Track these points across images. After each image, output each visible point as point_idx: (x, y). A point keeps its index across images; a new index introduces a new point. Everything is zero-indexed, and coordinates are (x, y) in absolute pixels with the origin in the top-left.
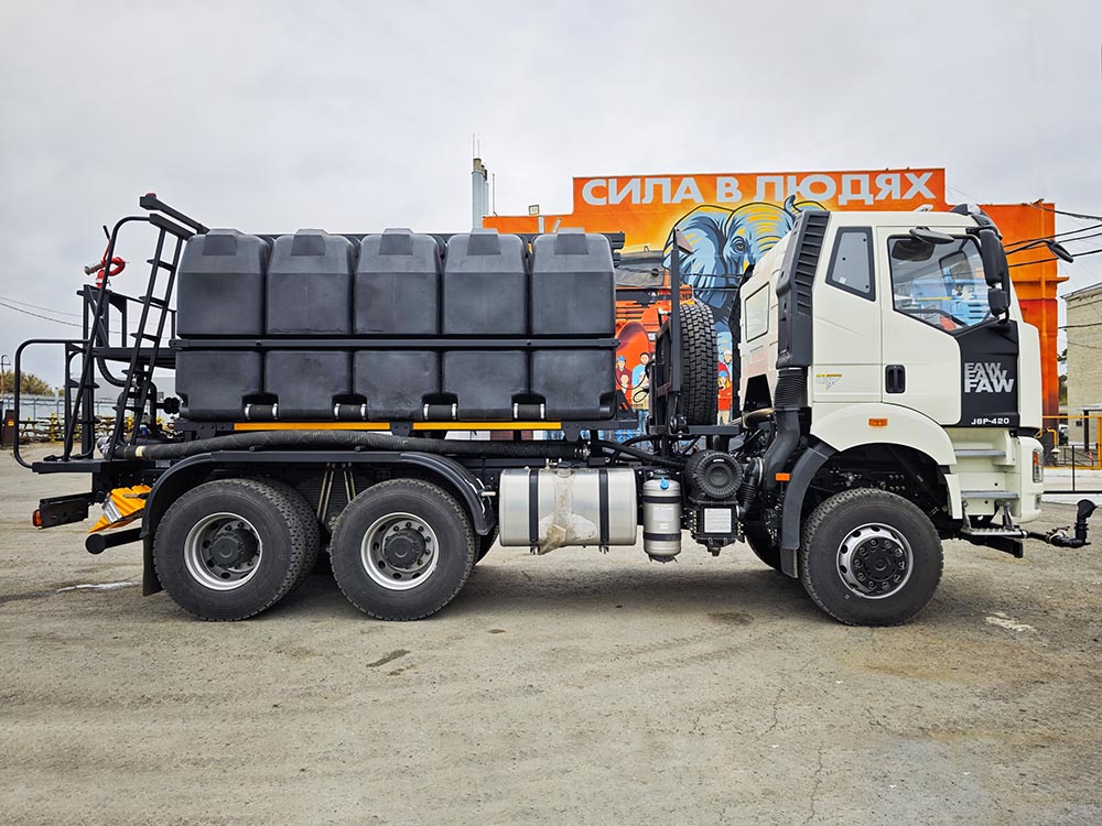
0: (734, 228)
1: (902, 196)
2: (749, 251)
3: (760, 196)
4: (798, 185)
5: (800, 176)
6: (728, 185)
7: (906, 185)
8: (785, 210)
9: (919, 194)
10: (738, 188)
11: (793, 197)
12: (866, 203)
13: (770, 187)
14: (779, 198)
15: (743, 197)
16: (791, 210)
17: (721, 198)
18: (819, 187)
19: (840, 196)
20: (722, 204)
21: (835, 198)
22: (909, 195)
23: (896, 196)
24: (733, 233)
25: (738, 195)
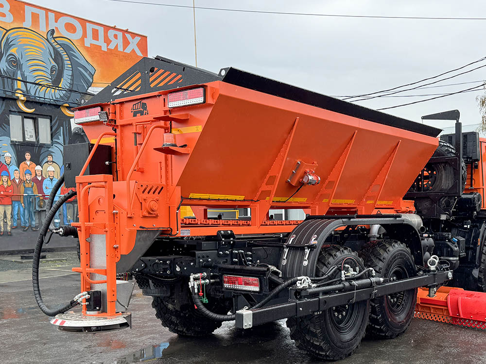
0: (8, 46)
2: (21, 69)
3: (28, 23)
4: (56, 21)
5: (59, 15)
6: (1, 6)
8: (47, 40)
10: (9, 11)
11: (53, 31)
12: (102, 49)
13: (35, 17)
14: (43, 29)
15: (13, 21)
16: (53, 41)
18: (70, 28)
19: (85, 38)
21: (82, 40)
23: (120, 49)
24: (7, 50)
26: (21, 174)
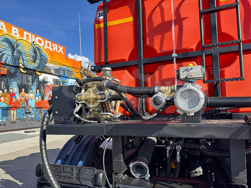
0: (17, 46)
1: (58, 51)
2: (22, 55)
3: (25, 38)
4: (35, 39)
5: (36, 36)
6: (15, 30)
7: (58, 49)
9: (61, 52)
10: (18, 33)
12: (50, 50)
13: (28, 36)
14: (30, 41)
15: (20, 37)
16: (33, 46)
17: (13, 34)
19: (45, 46)
20: (13, 36)
22: (59, 52)
23: (57, 51)
24: (17, 47)
25: (18, 35)
26: (20, 97)
